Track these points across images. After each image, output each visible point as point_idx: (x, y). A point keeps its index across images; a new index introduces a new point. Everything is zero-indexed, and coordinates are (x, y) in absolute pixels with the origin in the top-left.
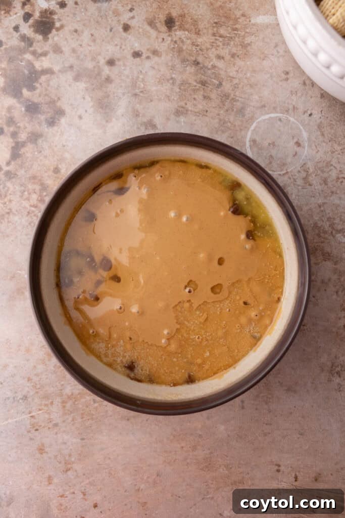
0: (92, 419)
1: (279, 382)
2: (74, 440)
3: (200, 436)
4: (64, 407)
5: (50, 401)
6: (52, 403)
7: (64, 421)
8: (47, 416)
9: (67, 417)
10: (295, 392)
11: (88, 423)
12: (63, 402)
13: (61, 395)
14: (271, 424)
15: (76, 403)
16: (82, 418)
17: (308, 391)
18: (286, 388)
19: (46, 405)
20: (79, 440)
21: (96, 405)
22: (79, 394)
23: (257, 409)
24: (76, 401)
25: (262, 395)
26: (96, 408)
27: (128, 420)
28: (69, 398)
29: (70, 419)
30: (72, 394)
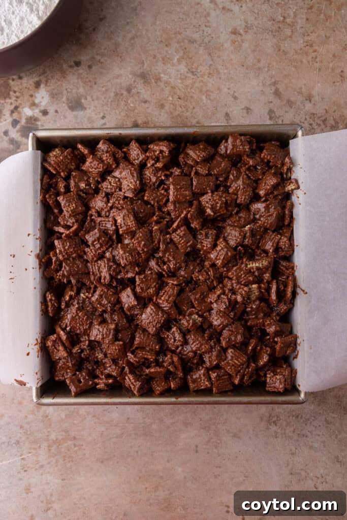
0: (72, 461)
1: (226, 429)
2: (57, 481)
3: (161, 477)
4: (50, 450)
5: (39, 445)
6: (40, 447)
7: (49, 463)
8: (35, 458)
9: (52, 459)
10: (239, 438)
11: (69, 465)
12: (49, 446)
13: (48, 440)
14: (220, 467)
15: (60, 446)
16: (64, 460)
17: (250, 438)
18: (232, 435)
19: (35, 449)
20: (60, 481)
21: (76, 449)
22: (62, 439)
23: (208, 453)
24: (59, 445)
25: (212, 440)
26: (76, 452)
27: (102, 462)
28: (55, 442)
29: (54, 461)
30: (57, 439)
